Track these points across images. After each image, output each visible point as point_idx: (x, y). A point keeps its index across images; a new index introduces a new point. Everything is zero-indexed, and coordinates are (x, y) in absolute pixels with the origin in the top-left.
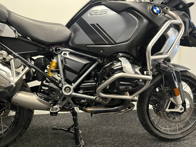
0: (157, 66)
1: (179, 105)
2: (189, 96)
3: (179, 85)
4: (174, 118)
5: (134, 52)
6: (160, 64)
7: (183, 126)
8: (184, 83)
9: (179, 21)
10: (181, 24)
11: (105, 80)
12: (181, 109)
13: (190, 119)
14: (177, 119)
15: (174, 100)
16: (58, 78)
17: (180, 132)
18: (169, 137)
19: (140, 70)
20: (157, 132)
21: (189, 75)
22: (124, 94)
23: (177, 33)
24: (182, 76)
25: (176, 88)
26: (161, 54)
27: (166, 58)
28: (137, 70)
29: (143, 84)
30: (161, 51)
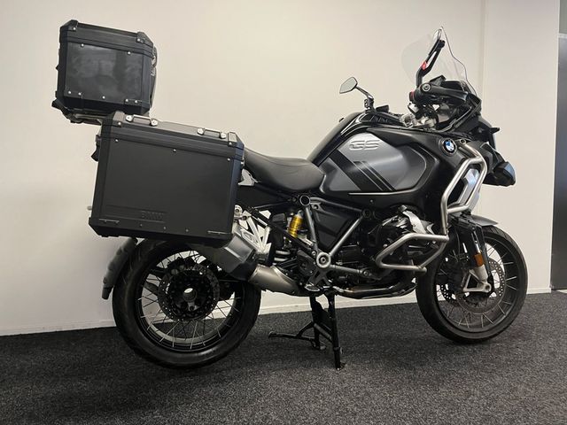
0: (454, 221)
1: (484, 280)
2: (499, 266)
3: (481, 249)
4: (476, 304)
5: (421, 204)
6: (457, 218)
7: (492, 317)
8: (488, 246)
9: (479, 159)
10: (482, 163)
11: (389, 244)
12: (488, 287)
13: (502, 305)
14: (482, 304)
15: (476, 273)
16: (310, 243)
17: (487, 328)
18: (471, 337)
19: (432, 228)
20: (451, 329)
21: (495, 232)
22: (407, 264)
23: (477, 175)
24: (486, 234)
25: (477, 253)
26: (458, 205)
27: (465, 211)
28: (429, 228)
29: (437, 247)
30: (459, 202)
